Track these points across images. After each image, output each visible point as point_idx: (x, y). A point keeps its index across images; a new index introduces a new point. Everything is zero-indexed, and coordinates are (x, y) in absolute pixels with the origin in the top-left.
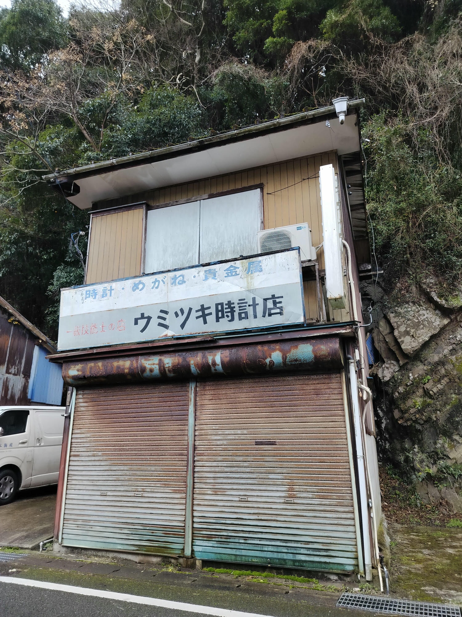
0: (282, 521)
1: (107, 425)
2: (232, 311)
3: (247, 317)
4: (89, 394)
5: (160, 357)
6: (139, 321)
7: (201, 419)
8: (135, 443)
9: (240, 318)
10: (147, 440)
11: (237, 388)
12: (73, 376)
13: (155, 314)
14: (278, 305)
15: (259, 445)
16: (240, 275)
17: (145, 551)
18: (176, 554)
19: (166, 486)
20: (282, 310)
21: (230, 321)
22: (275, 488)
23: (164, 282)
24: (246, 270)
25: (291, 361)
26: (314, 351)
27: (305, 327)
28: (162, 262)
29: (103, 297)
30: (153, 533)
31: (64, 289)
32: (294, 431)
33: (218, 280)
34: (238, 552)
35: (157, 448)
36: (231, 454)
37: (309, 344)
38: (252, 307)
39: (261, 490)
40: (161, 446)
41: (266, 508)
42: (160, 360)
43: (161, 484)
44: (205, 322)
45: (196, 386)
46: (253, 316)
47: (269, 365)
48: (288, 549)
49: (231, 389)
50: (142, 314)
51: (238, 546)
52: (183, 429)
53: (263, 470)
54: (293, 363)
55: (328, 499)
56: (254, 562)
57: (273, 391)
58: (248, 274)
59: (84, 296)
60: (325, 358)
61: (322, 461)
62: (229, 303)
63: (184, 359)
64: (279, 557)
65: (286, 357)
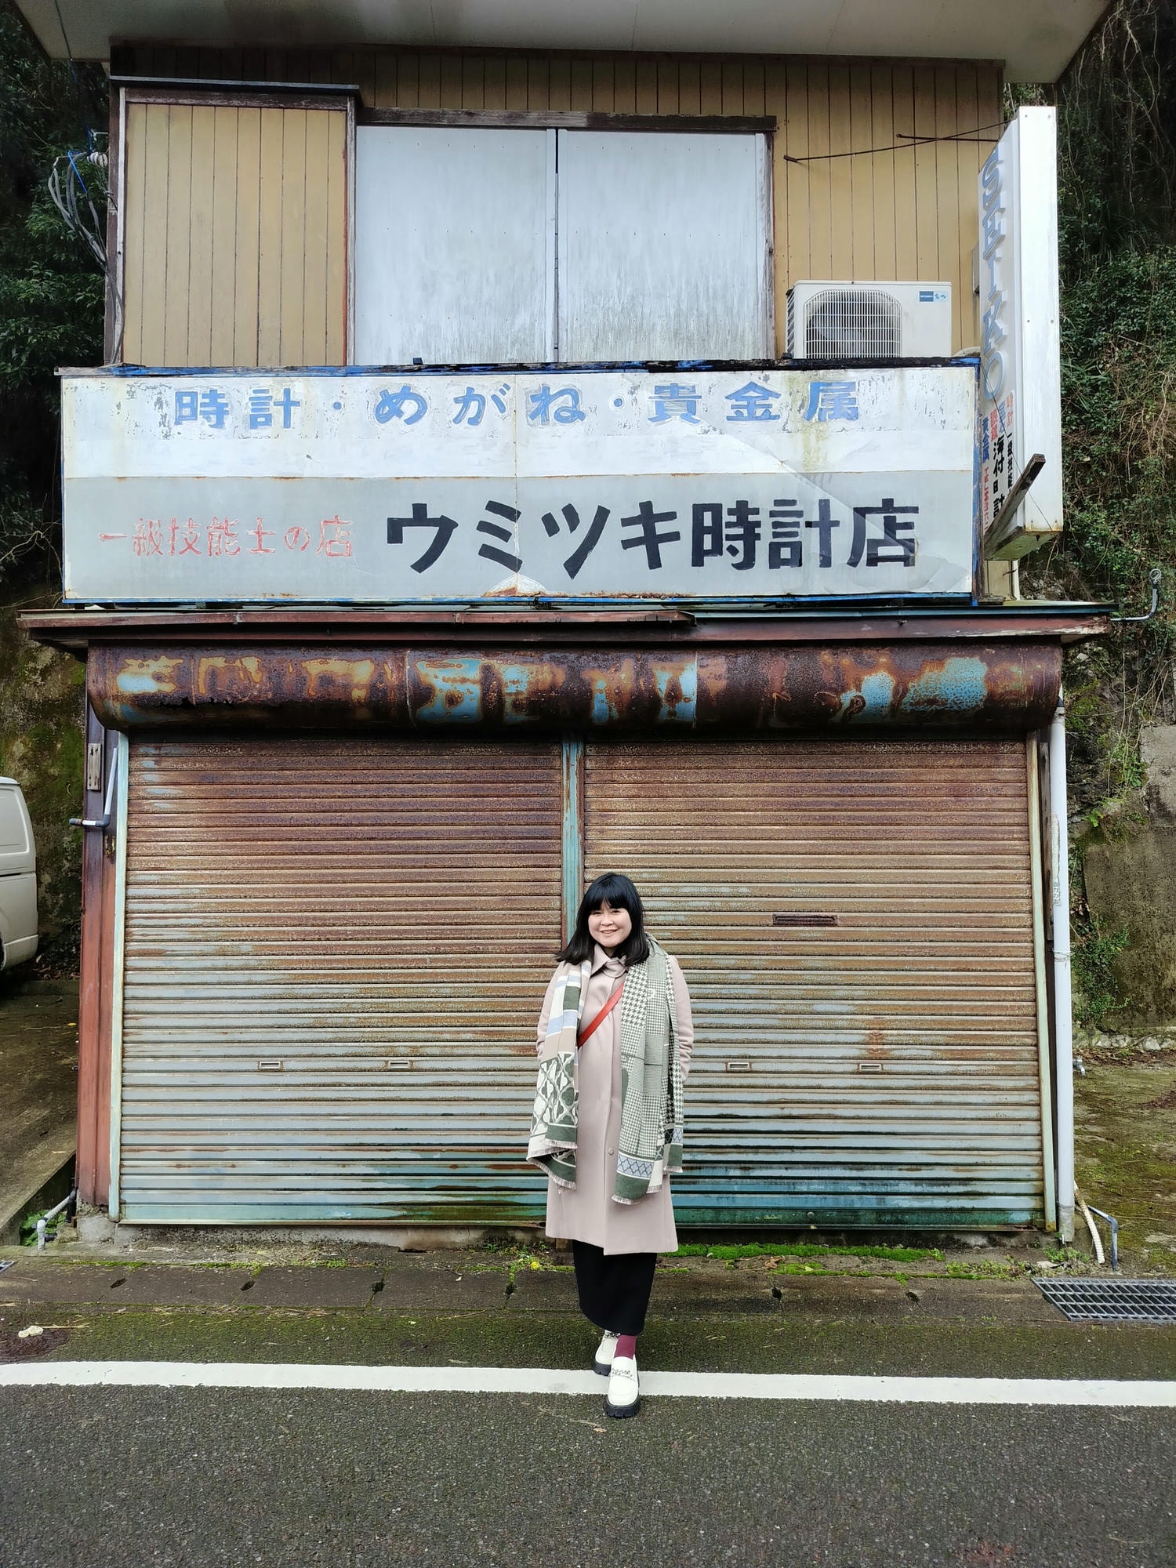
0: (849, 1118)
1: (268, 861)
2: (750, 537)
3: (797, 560)
4: (184, 760)
5: (485, 661)
6: (406, 530)
7: (602, 849)
8: (378, 917)
9: (775, 562)
10: (420, 906)
11: (719, 768)
12: (136, 697)
13: (468, 515)
14: (901, 534)
15: (786, 925)
16: (780, 422)
17: (430, 1217)
18: (532, 1218)
19: (493, 1037)
20: (912, 550)
21: (738, 566)
22: (830, 1037)
23: (502, 408)
24: (802, 406)
25: (918, 703)
26: (989, 679)
27: (974, 608)
28: (420, 328)
29: (254, 423)
30: (455, 1167)
31: (73, 370)
32: (888, 890)
33: (705, 425)
34: (724, 1202)
35: (456, 930)
36: (699, 949)
37: (976, 659)
38: (816, 531)
39: (790, 1043)
40: (469, 924)
41: (805, 1088)
42: (487, 669)
43: (475, 1033)
44: (654, 562)
45: (585, 755)
46: (817, 560)
47: (848, 709)
48: (864, 1185)
49: (700, 768)
50: (420, 511)
51: (723, 1185)
52: (546, 877)
53: (796, 991)
54: (921, 708)
55: (973, 1059)
56: (768, 1221)
57: (829, 782)
58: (809, 418)
59: (170, 410)
60: (1016, 701)
61: (964, 966)
62: (742, 510)
63: (574, 673)
64: (842, 1205)
65: (906, 690)
